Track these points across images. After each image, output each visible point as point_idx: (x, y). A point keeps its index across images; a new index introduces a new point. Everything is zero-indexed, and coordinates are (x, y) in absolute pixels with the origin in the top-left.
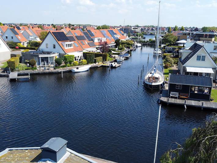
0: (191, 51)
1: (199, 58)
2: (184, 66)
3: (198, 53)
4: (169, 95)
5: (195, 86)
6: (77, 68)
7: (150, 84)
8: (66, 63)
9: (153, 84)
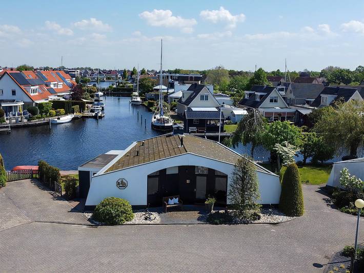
0: (192, 92)
1: (202, 98)
2: (189, 106)
3: (201, 93)
4: (188, 130)
5: (210, 120)
6: (59, 119)
7: (163, 125)
8: (41, 113)
9: (166, 125)
